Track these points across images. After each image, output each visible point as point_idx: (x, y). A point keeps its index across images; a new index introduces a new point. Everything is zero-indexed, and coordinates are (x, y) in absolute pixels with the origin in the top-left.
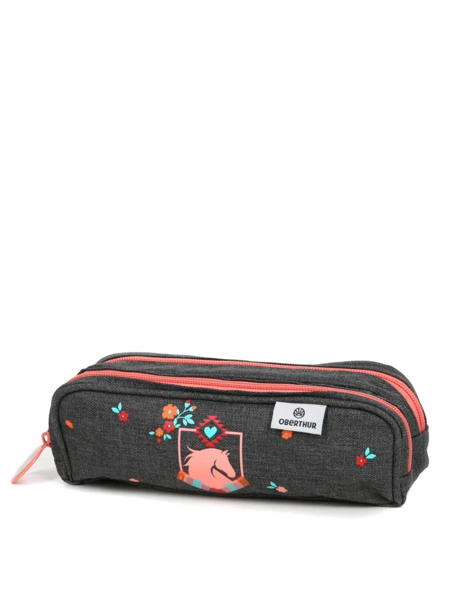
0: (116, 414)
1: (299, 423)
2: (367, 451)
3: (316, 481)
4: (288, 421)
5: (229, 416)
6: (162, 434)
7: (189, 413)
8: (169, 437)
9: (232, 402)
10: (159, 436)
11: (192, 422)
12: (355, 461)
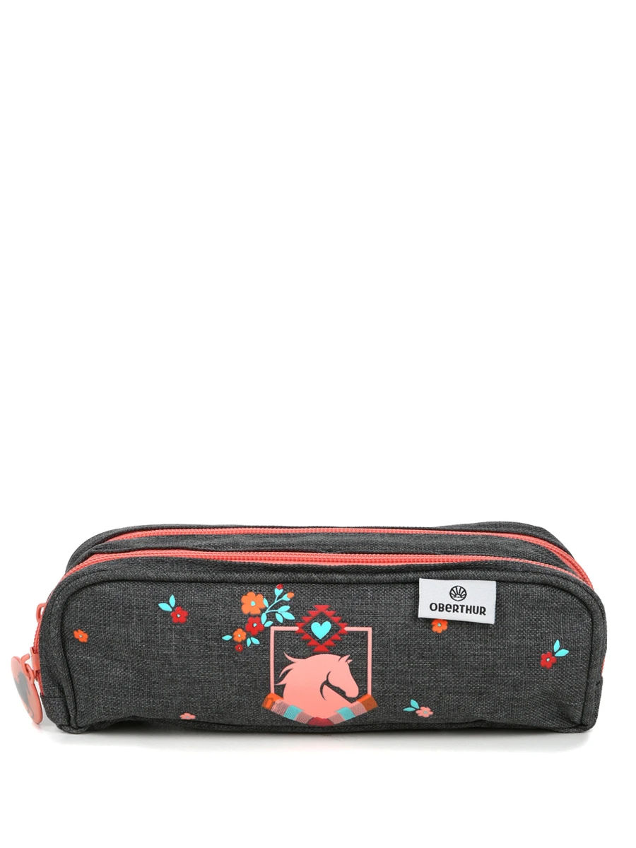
0: (166, 613)
1: (460, 607)
2: (557, 645)
3: (481, 694)
4: (443, 605)
5: (348, 604)
6: (244, 638)
7: (285, 603)
8: (256, 641)
9: (349, 583)
10: (240, 641)
11: (290, 617)
12: (539, 661)
